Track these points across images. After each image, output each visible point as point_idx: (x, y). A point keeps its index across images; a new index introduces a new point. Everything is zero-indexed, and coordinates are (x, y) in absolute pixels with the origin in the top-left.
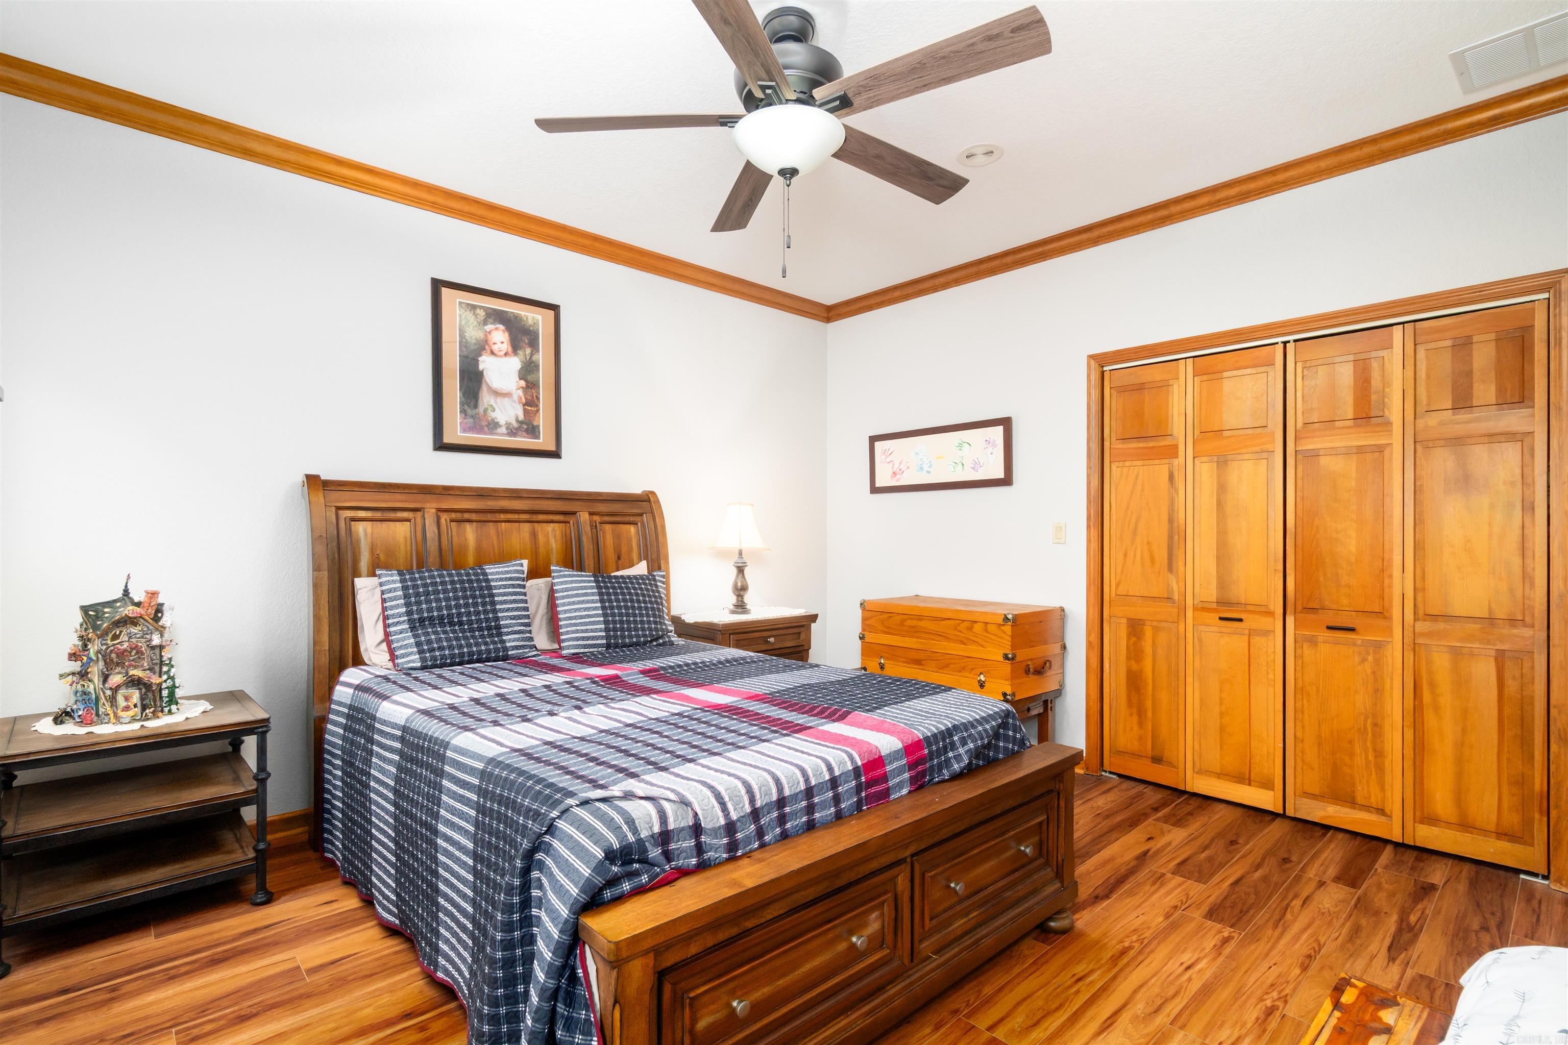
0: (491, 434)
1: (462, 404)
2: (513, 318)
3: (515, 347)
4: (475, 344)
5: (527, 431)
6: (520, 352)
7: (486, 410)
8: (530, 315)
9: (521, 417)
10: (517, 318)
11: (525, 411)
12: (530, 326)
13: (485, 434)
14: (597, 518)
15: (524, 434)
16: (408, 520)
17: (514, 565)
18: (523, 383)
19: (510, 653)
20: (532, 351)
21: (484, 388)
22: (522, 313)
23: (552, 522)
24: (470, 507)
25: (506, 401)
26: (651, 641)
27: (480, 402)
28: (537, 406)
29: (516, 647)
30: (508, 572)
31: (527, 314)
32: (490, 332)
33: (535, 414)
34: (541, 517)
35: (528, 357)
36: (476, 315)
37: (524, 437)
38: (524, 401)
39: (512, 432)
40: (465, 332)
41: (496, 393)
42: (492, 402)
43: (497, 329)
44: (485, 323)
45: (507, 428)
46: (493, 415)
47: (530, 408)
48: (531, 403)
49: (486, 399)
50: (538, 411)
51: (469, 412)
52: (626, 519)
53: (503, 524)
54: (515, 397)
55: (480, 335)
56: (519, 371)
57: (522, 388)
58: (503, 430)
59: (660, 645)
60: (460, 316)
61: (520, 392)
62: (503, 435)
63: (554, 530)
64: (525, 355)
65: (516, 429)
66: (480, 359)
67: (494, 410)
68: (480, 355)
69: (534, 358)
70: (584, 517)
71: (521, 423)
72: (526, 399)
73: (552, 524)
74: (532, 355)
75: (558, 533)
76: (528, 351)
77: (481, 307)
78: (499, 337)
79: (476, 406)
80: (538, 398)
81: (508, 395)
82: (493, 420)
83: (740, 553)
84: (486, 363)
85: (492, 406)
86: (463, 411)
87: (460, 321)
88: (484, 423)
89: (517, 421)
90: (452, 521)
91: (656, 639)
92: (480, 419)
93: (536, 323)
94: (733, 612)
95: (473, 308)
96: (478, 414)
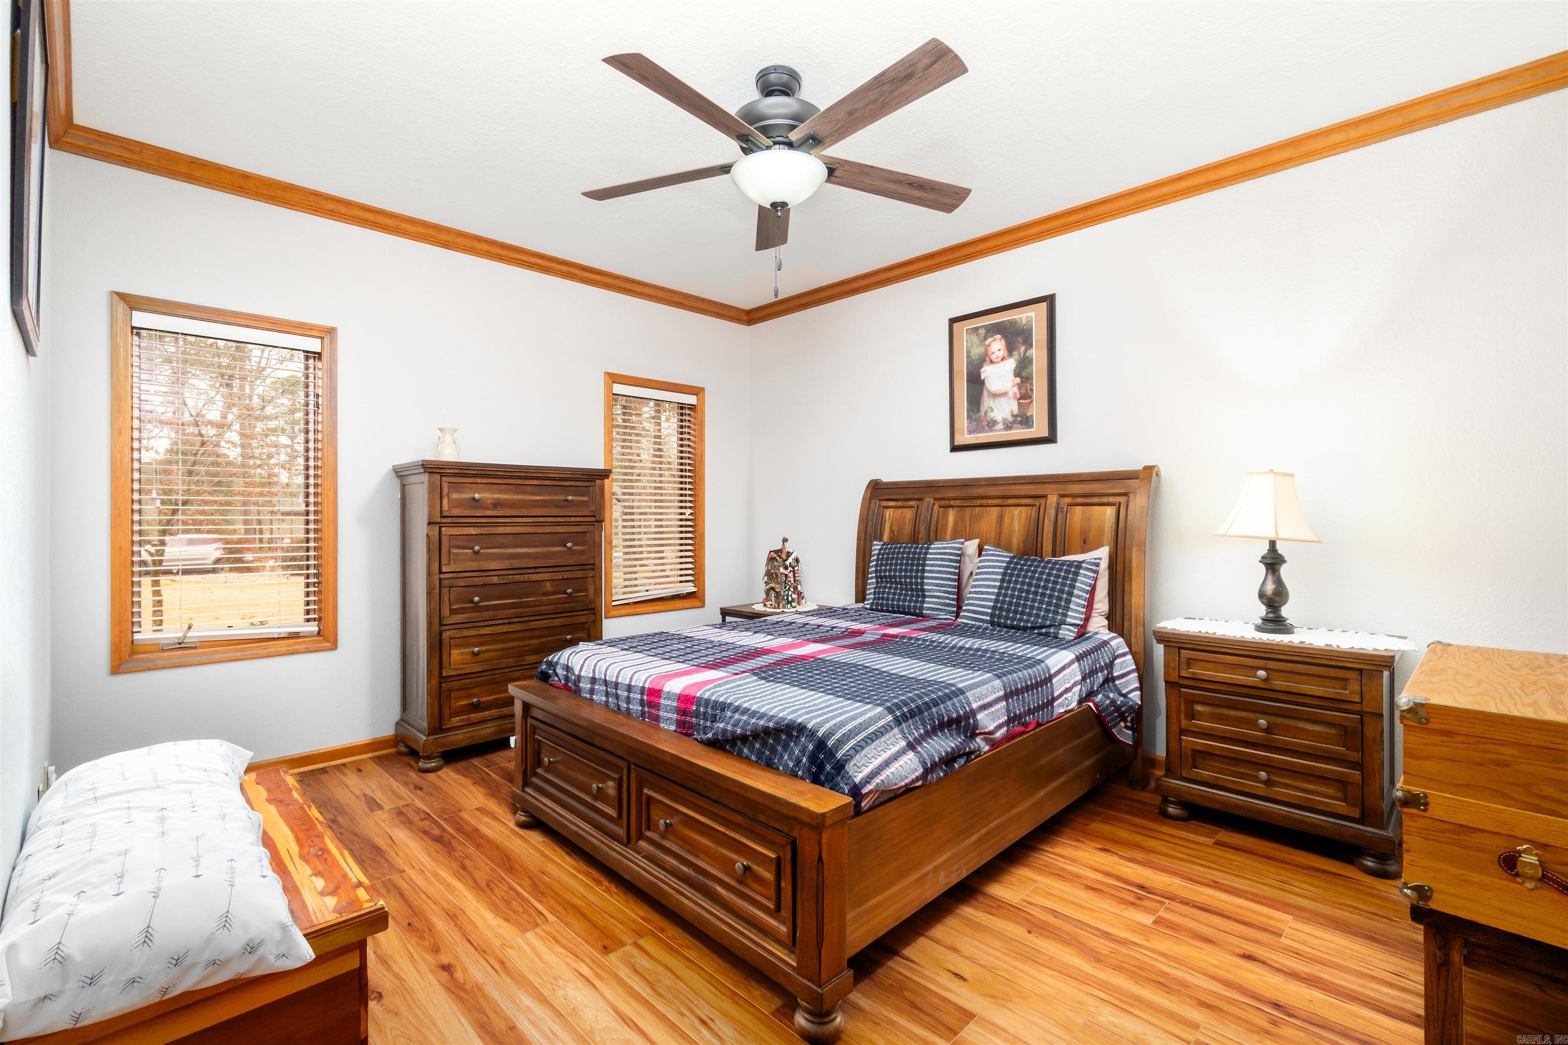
0: (991, 431)
1: (968, 411)
2: (1008, 325)
3: (1011, 349)
4: (978, 359)
5: (1021, 423)
6: (1015, 353)
7: (986, 412)
8: (1024, 316)
9: (1016, 411)
10: (1012, 323)
11: (1020, 405)
12: (1025, 325)
13: (987, 432)
14: (1068, 500)
15: (1019, 426)
16: (913, 507)
17: (956, 543)
18: (1018, 380)
19: (924, 612)
20: (1026, 348)
21: (985, 393)
22: (1017, 317)
23: (1019, 505)
24: (954, 495)
25: (1003, 399)
26: (1033, 628)
27: (982, 407)
28: (1031, 397)
29: (933, 609)
30: (945, 548)
31: (1020, 316)
32: (989, 345)
33: (1029, 405)
34: (1011, 501)
35: (1022, 355)
36: (978, 335)
37: (1019, 429)
38: (1018, 396)
39: (1008, 427)
40: (971, 352)
41: (995, 396)
42: (991, 404)
43: (994, 340)
44: (985, 338)
45: (1004, 424)
46: (992, 415)
47: (1024, 401)
48: (1025, 396)
49: (987, 402)
50: (1032, 401)
51: (974, 417)
52: (1105, 500)
53: (977, 508)
54: (1011, 395)
55: (982, 350)
56: (1014, 370)
57: (1018, 384)
58: (1001, 426)
59: (1041, 634)
60: (967, 340)
61: (1016, 389)
62: (1001, 430)
63: (1020, 513)
64: (1020, 354)
65: (1012, 423)
66: (982, 370)
67: (992, 411)
68: (982, 367)
69: (1028, 354)
70: (1052, 499)
71: (1016, 416)
72: (1020, 393)
73: (1019, 508)
74: (1025, 352)
75: (1024, 515)
76: (1022, 349)
77: (981, 327)
78: (997, 346)
79: (978, 411)
80: (1032, 390)
81: (1005, 394)
82: (992, 419)
83: (1273, 544)
84: (987, 372)
85: (991, 407)
86: (969, 417)
87: (967, 344)
88: (985, 423)
89: (1013, 415)
90: (940, 507)
91: (1041, 627)
92: (981, 421)
93: (1030, 321)
94: (1259, 629)
95: (977, 329)
96: (980, 417)
